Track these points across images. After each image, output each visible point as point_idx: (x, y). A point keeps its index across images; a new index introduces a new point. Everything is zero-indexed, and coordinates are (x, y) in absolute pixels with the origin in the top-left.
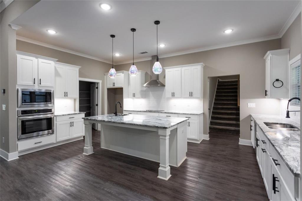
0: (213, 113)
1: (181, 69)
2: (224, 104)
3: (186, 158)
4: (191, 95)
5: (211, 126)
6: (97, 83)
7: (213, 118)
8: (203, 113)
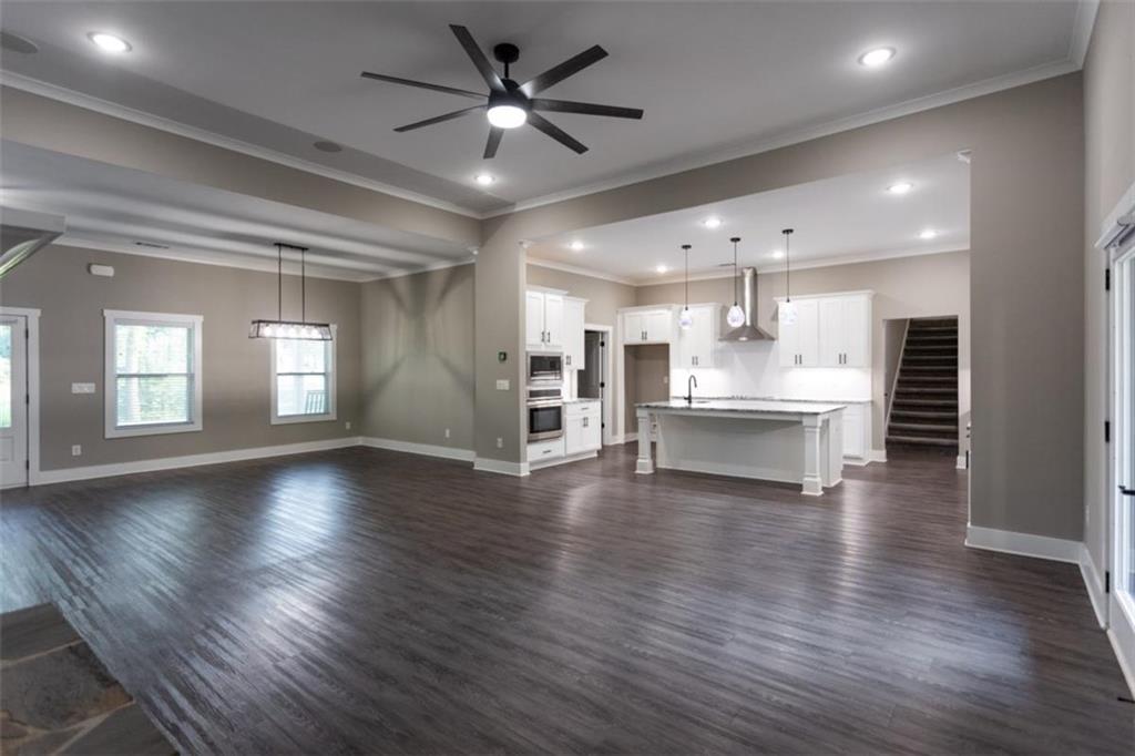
0: (895, 405)
1: (818, 303)
2: (927, 384)
3: (841, 479)
4: (843, 360)
5: (892, 437)
6: (603, 333)
7: (894, 418)
8: (872, 402)
